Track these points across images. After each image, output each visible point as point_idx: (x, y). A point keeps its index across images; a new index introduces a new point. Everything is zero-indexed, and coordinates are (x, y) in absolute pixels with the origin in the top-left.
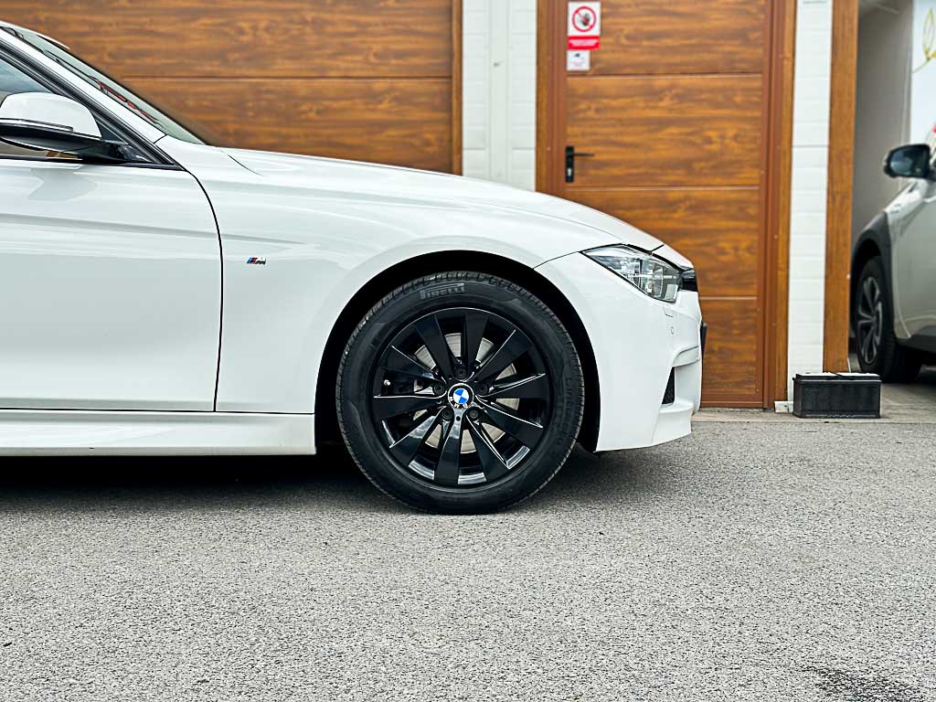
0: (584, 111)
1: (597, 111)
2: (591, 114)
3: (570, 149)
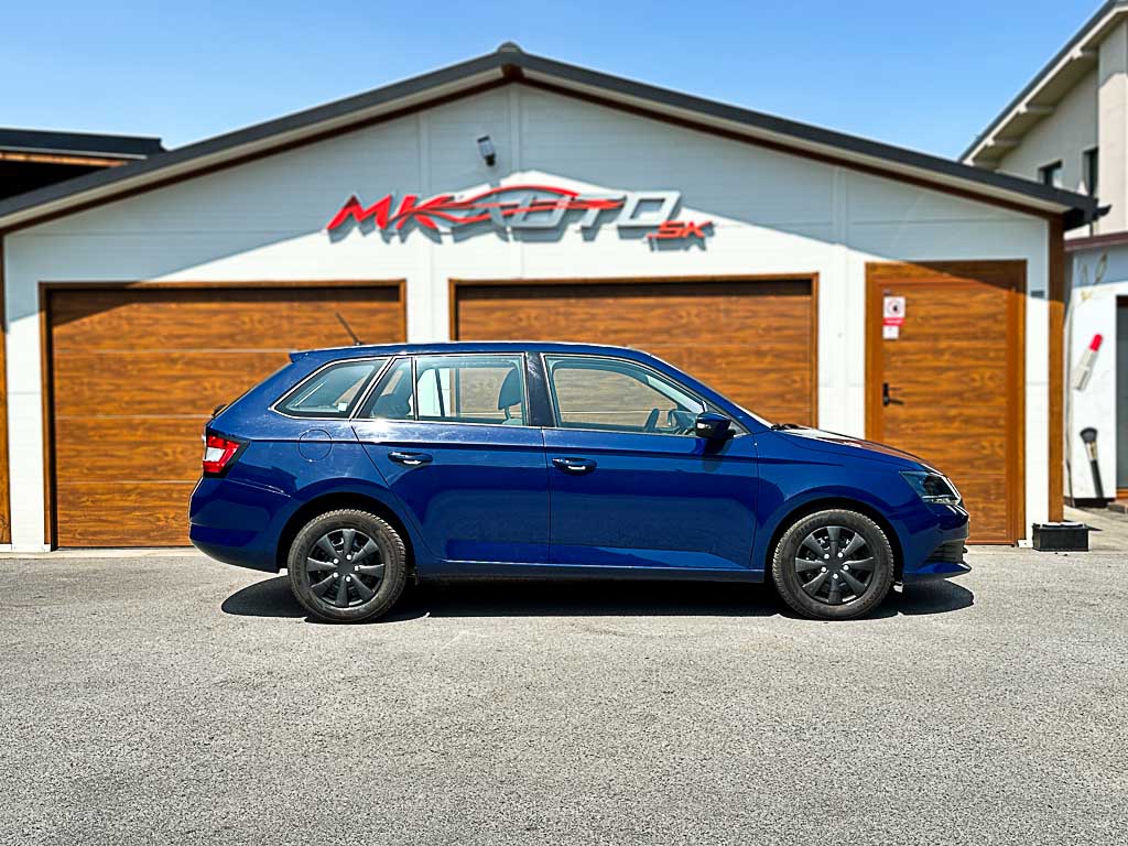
0: (896, 362)
1: (904, 362)
2: (899, 364)
3: (886, 386)
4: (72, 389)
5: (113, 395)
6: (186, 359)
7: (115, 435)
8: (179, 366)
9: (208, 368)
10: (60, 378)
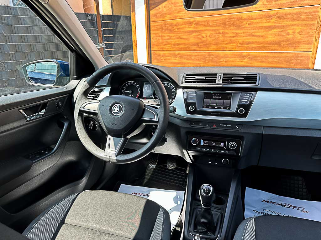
4: (156, 39)
5: (169, 41)
6: (196, 22)
7: (169, 59)
8: (193, 26)
9: (205, 26)
10: (153, 34)
